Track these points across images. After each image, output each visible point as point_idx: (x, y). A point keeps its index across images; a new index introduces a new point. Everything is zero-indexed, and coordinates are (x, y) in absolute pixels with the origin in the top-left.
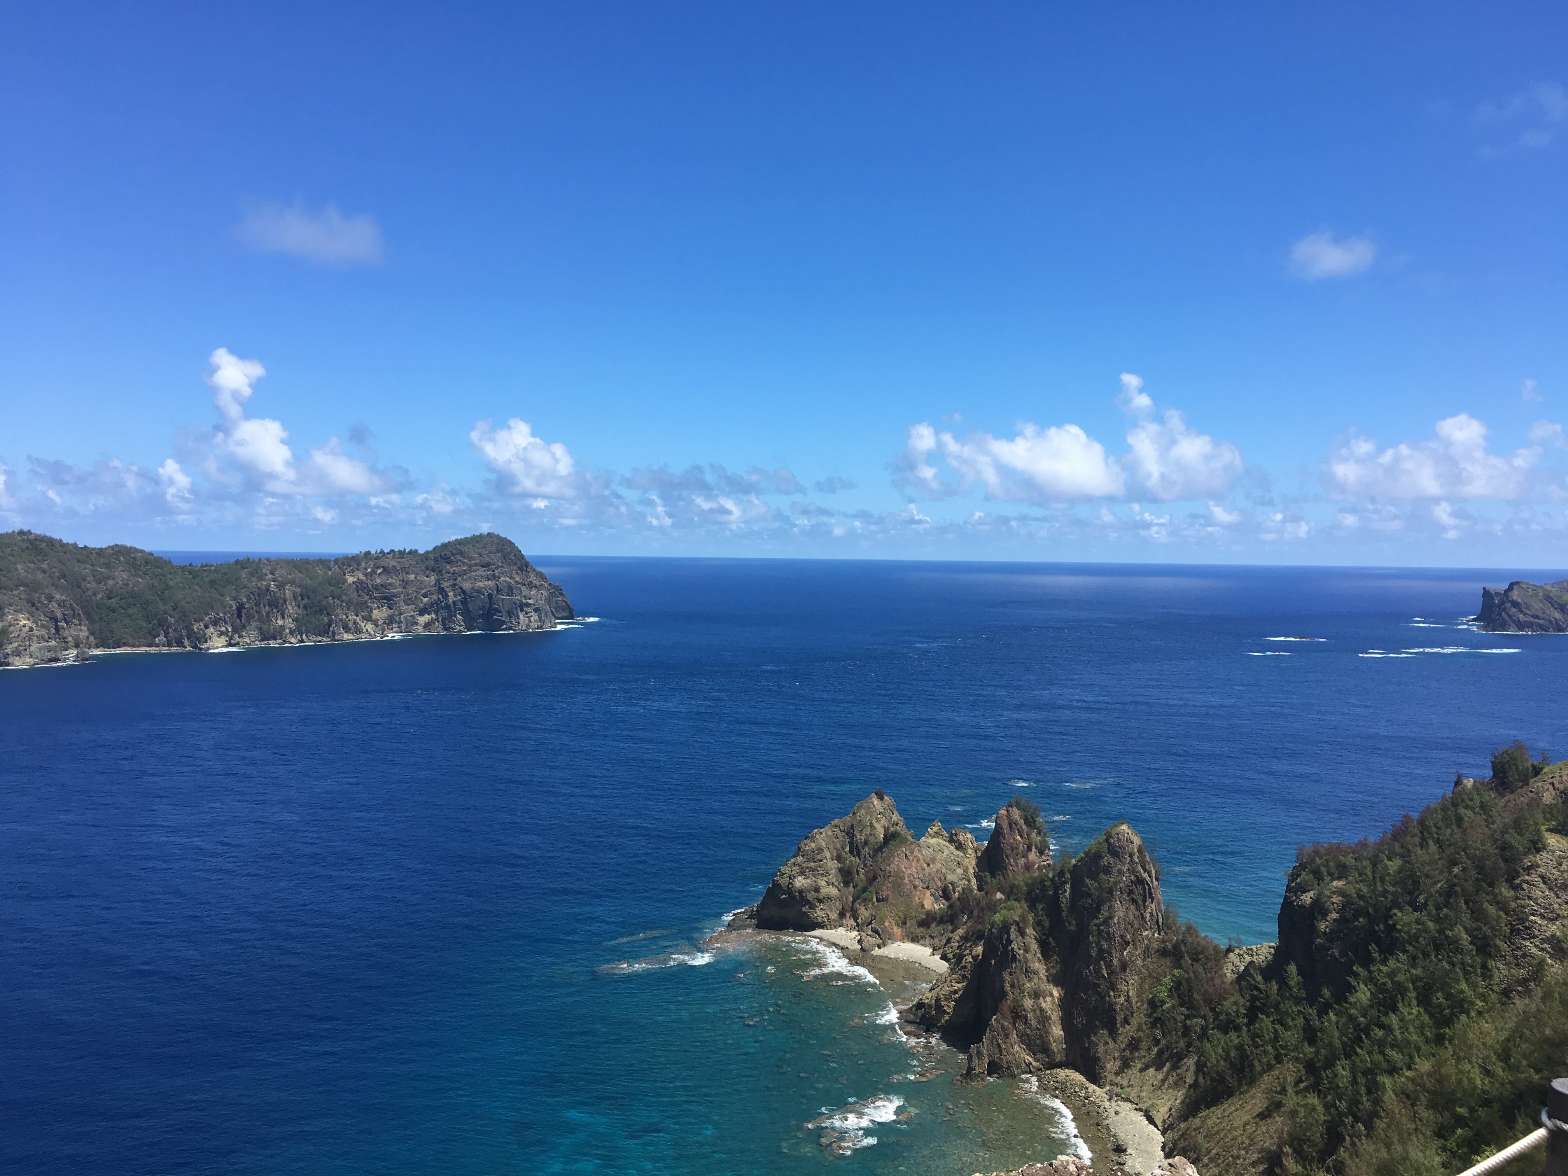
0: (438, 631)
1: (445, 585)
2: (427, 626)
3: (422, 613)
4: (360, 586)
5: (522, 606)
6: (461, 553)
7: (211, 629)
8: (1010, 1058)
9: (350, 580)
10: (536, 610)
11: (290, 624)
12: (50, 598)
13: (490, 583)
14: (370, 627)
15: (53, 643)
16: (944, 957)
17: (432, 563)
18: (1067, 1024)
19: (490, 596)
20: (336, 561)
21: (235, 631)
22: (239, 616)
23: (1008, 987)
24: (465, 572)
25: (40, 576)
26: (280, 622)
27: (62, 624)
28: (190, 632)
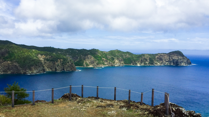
0: (169, 64)
1: (170, 58)
2: (167, 64)
3: (166, 62)
4: (158, 58)
5: (182, 62)
6: (173, 53)
7: (138, 63)
9: (156, 57)
12: (119, 58)
13: (177, 58)
14: (159, 64)
15: (120, 64)
17: (168, 55)
19: (177, 60)
20: (155, 54)
21: (141, 63)
22: (141, 61)
24: (174, 56)
25: (118, 55)
26: (147, 62)
27: (121, 61)
28: (135, 63)
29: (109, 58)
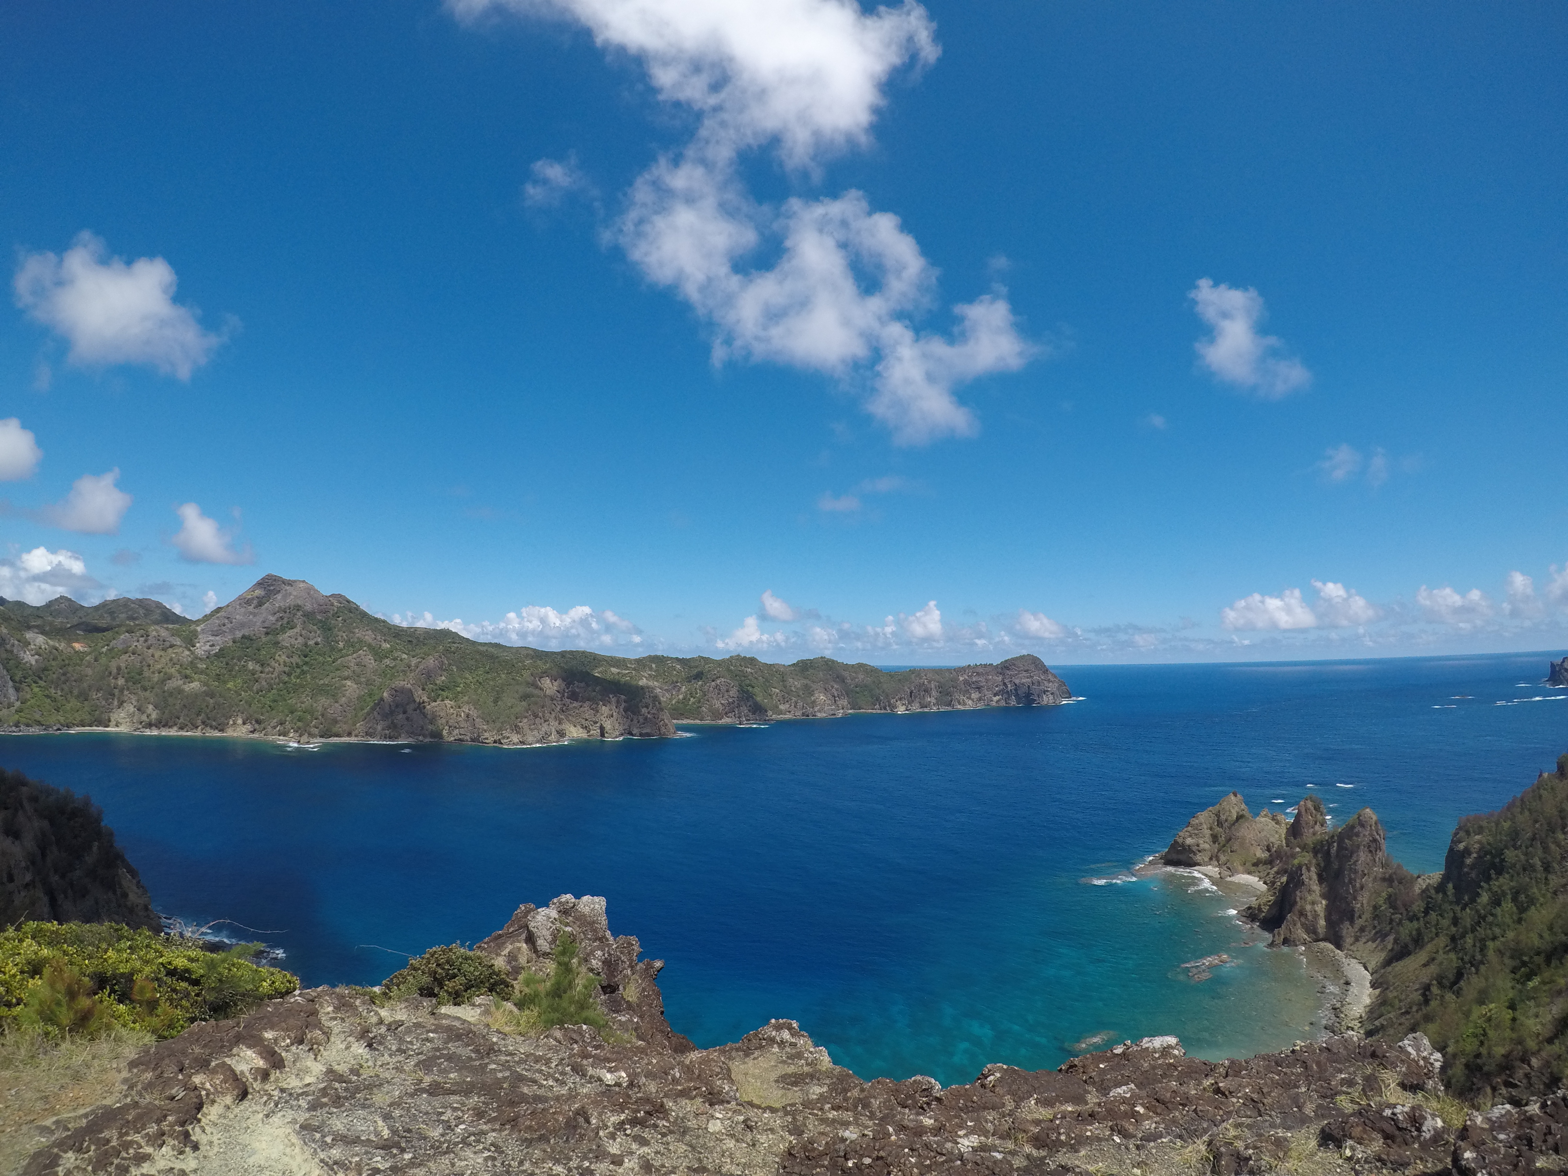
1: (1006, 681)
3: (995, 695)
4: (966, 682)
5: (1045, 692)
6: (1014, 665)
7: (899, 702)
8: (1295, 936)
9: (961, 679)
10: (1052, 694)
11: (933, 700)
12: (833, 687)
13: (1029, 680)
14: (970, 702)
15: (833, 707)
16: (1265, 883)
17: (1000, 670)
18: (1328, 919)
19: (1029, 686)
20: (954, 670)
21: (909, 703)
22: (911, 696)
23: (1298, 899)
24: (1016, 675)
25: (829, 677)
26: (929, 699)
27: (837, 699)
28: (889, 702)
29: (793, 689)
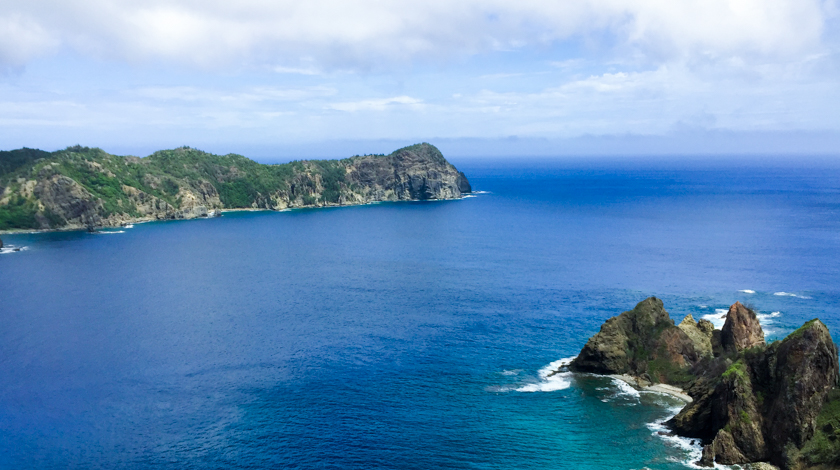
0: (395, 199)
1: (399, 173)
2: (390, 196)
3: (387, 189)
4: (354, 175)
5: (442, 185)
6: (408, 154)
7: (279, 199)
8: (729, 454)
9: (349, 171)
10: (450, 187)
11: (318, 196)
12: (200, 182)
13: (424, 172)
14: (359, 197)
15: (204, 206)
17: (392, 161)
19: (424, 179)
20: (341, 161)
21: (291, 199)
22: (293, 192)
24: (410, 166)
25: (195, 171)
26: (313, 195)
27: (207, 196)
28: (269, 200)
